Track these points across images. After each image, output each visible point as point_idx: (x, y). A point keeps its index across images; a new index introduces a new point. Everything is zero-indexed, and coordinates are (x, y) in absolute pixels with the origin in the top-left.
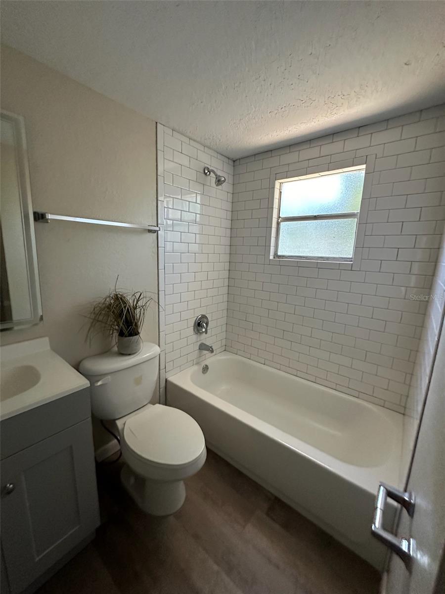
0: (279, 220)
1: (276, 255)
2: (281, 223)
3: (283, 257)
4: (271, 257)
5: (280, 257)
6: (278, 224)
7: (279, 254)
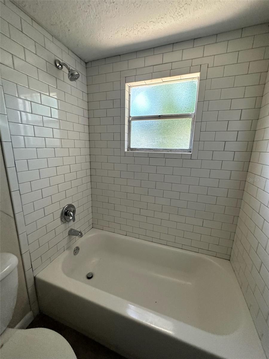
0: (130, 119)
1: (129, 148)
2: (132, 122)
3: (135, 149)
4: (126, 150)
5: (132, 149)
6: (129, 122)
7: (132, 147)
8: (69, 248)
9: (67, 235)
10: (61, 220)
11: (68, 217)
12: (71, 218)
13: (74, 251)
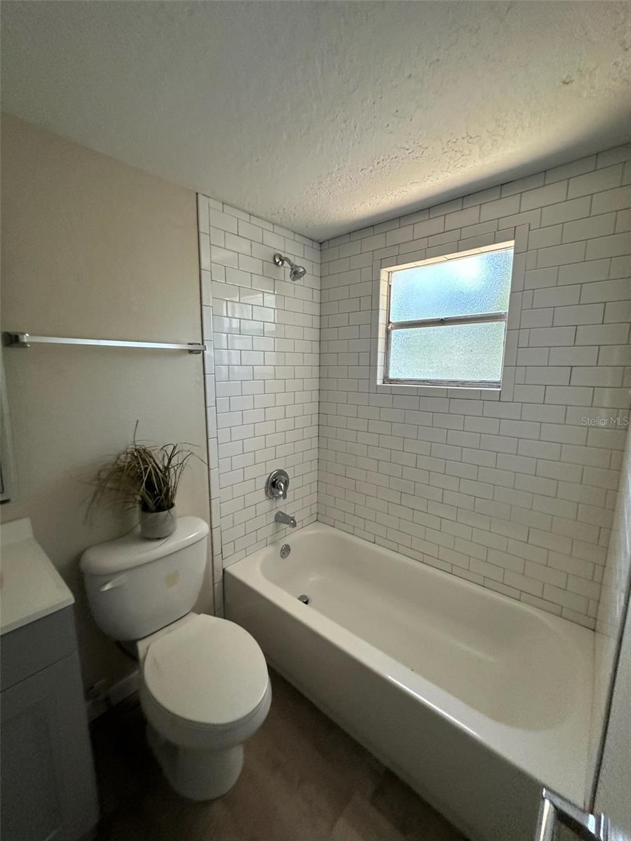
0: (389, 327)
1: (386, 379)
2: (393, 332)
3: (397, 381)
4: (379, 382)
5: (392, 381)
6: (388, 332)
7: (391, 376)
8: (274, 543)
9: (273, 519)
10: (266, 493)
11: (277, 490)
12: (281, 493)
13: (282, 551)
